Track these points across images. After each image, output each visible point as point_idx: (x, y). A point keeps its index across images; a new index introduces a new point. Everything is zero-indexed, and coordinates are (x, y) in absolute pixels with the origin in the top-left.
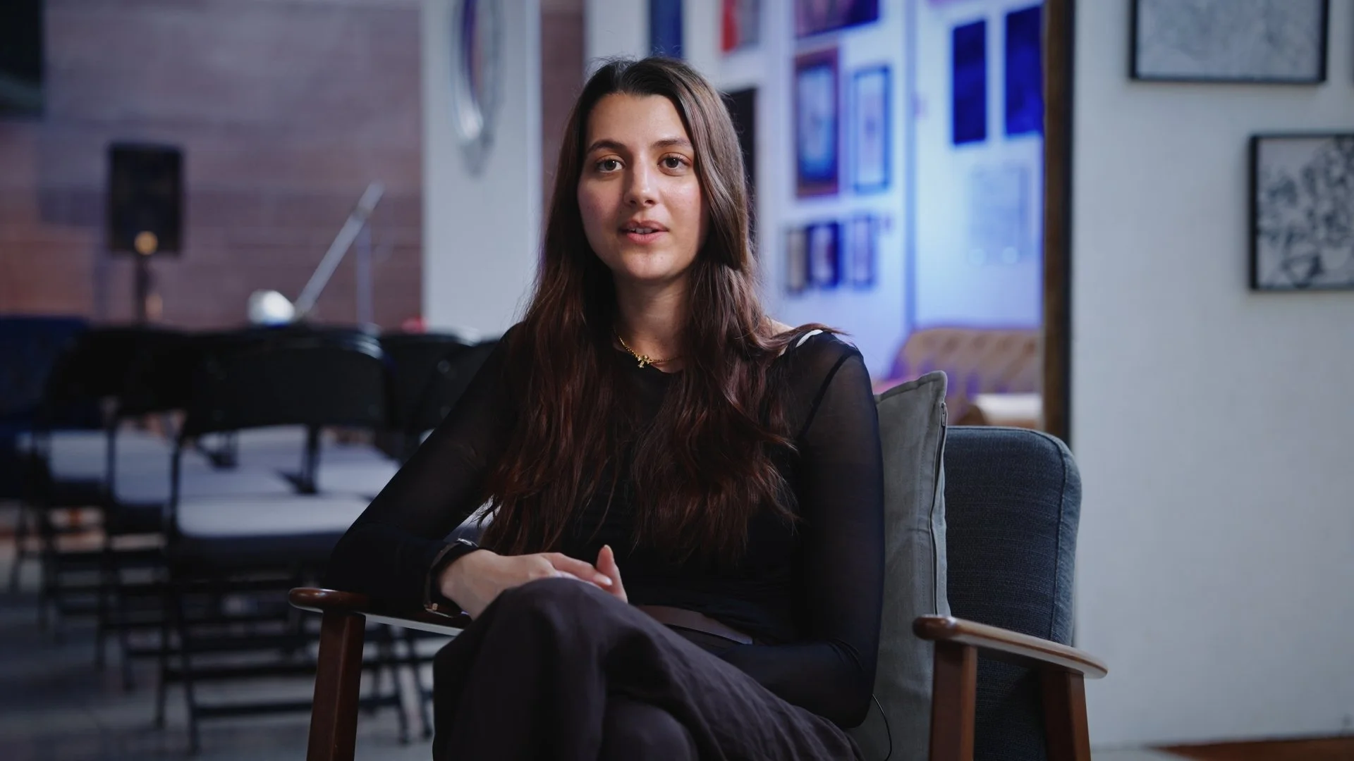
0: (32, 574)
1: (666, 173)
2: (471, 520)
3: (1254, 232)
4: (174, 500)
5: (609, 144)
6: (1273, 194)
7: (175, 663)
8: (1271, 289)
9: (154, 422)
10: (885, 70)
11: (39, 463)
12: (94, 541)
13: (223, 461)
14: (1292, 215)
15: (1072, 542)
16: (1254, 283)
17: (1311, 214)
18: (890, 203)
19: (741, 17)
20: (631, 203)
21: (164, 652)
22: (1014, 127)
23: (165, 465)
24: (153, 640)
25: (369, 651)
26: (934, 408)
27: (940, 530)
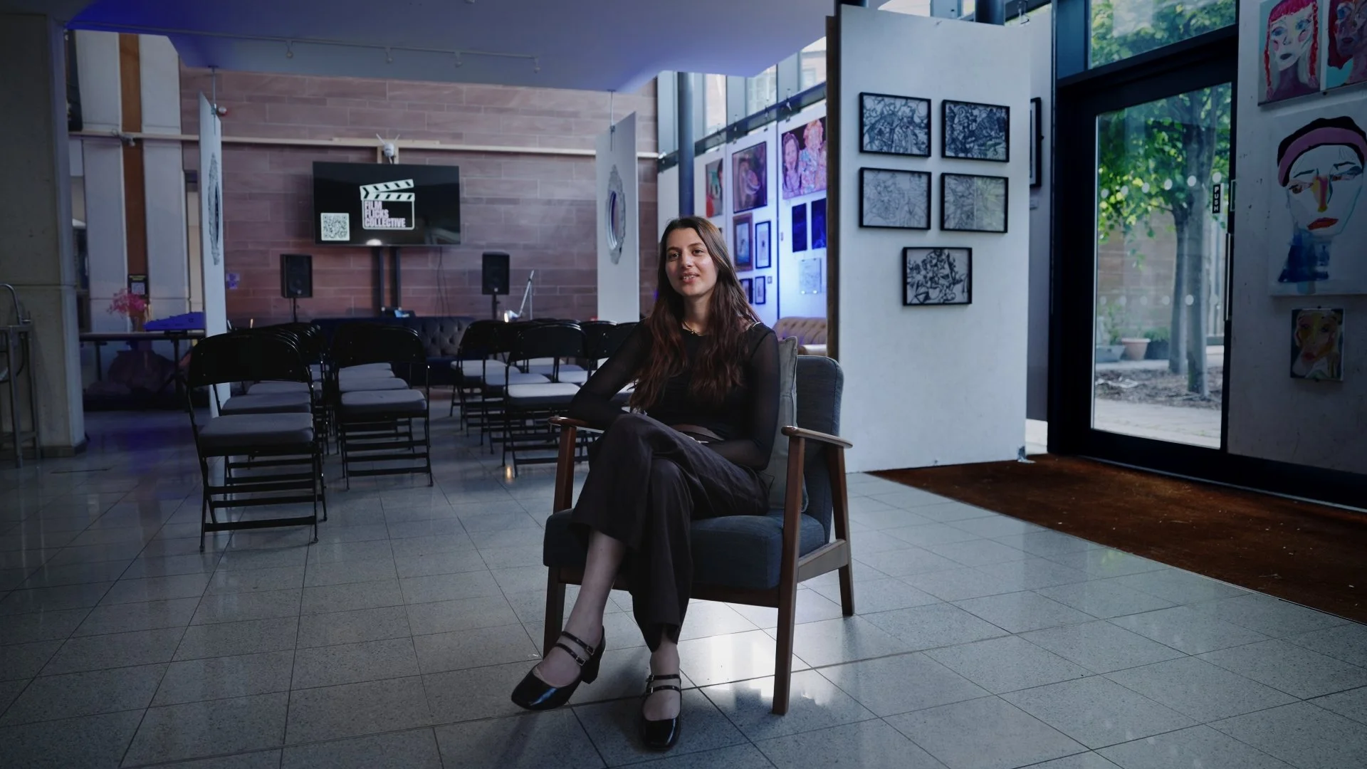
0: (457, 411)
1: (695, 256)
2: (624, 390)
3: (905, 284)
4: (507, 385)
5: (673, 248)
6: (911, 269)
7: (508, 444)
8: (911, 304)
9: (499, 355)
10: (769, 223)
11: (459, 370)
12: (479, 399)
13: (524, 370)
14: (919, 277)
15: (840, 398)
16: (905, 302)
17: (925, 277)
18: (771, 272)
19: (715, 203)
20: (682, 268)
21: (504, 440)
22: (816, 245)
23: (504, 372)
24: (501, 435)
25: (578, 440)
26: (793, 350)
27: (795, 396)
